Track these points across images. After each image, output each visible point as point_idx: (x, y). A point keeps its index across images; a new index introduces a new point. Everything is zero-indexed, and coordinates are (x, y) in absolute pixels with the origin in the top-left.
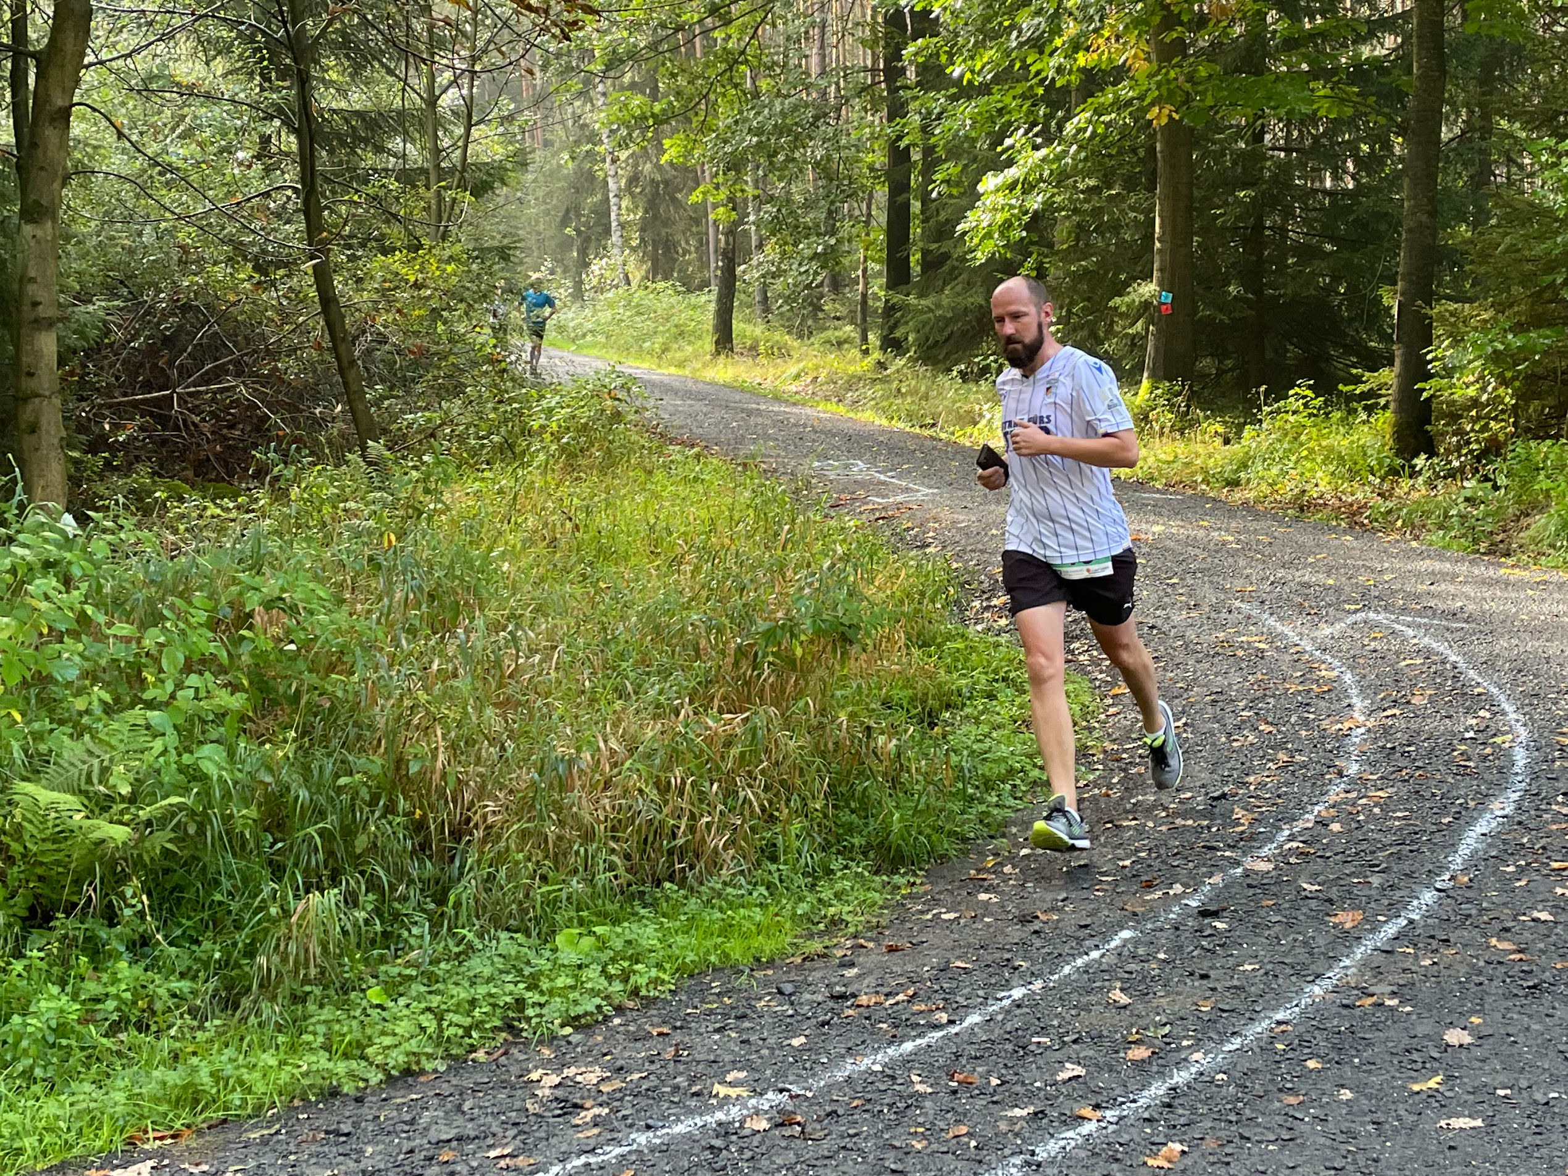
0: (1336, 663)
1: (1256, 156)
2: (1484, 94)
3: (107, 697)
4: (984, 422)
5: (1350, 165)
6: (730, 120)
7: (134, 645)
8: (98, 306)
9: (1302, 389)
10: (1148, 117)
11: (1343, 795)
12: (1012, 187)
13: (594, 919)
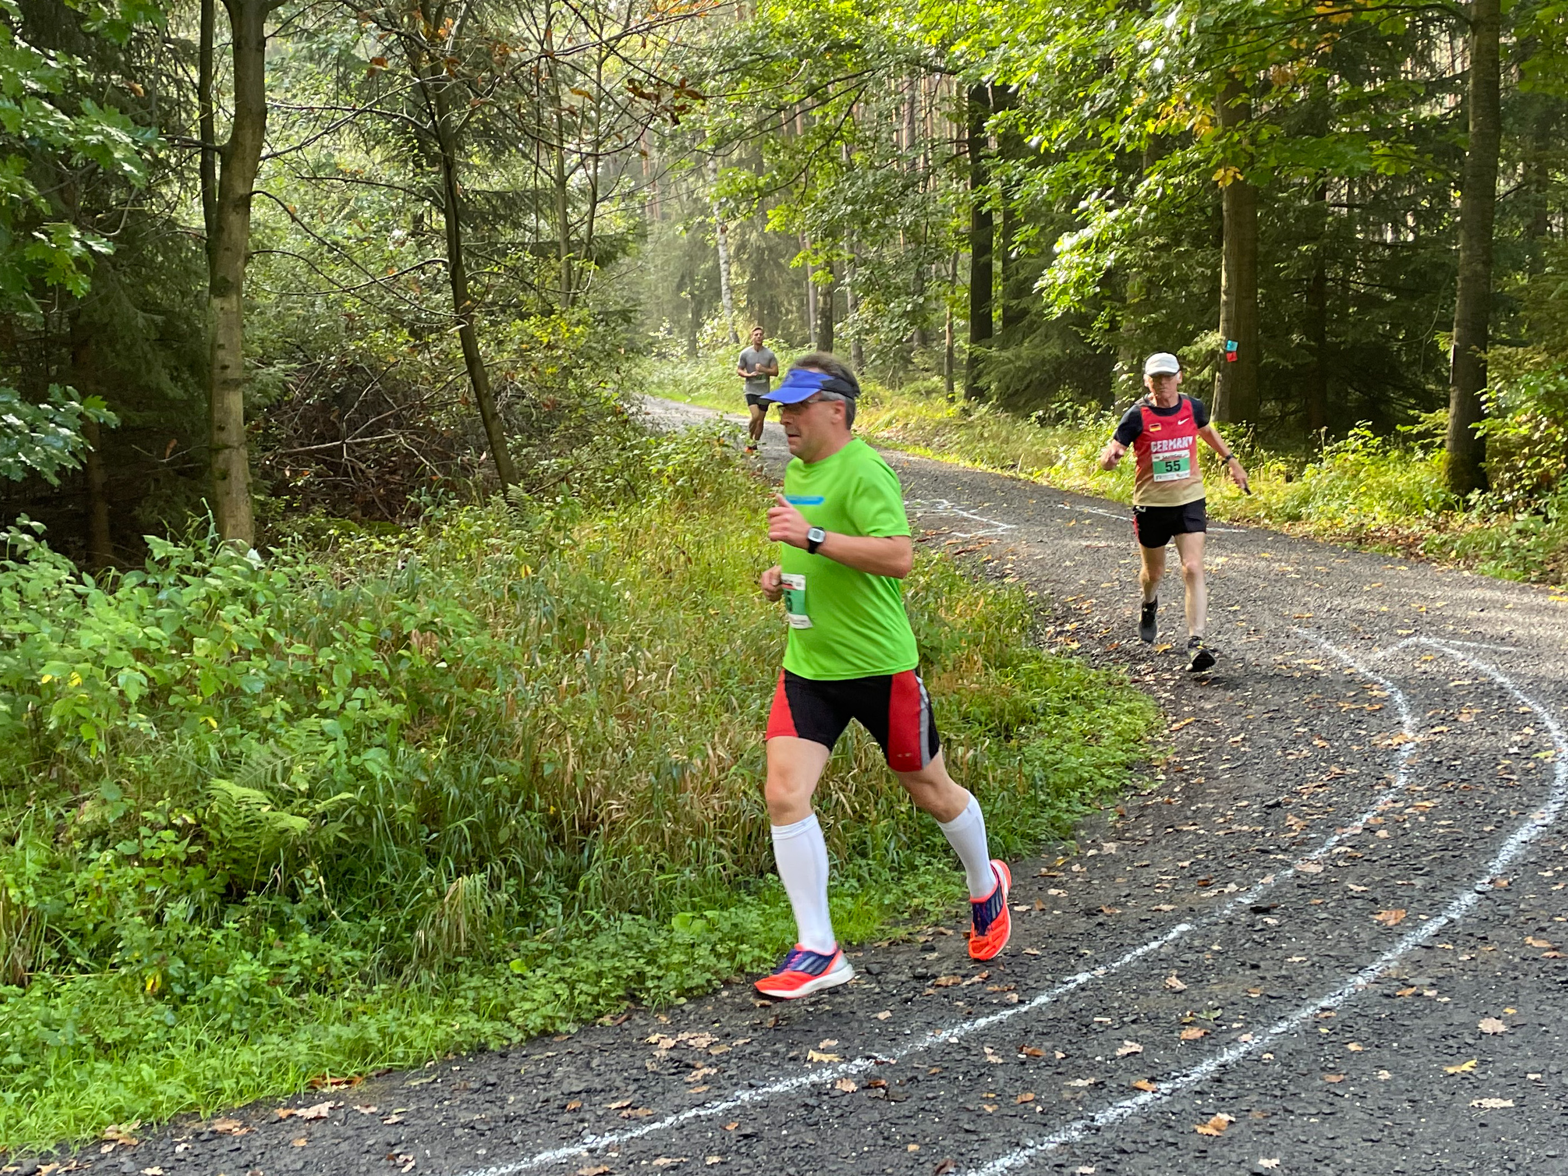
0: (1389, 683)
1: (1318, 213)
2: (1539, 148)
3: (288, 707)
4: (1060, 463)
5: (1410, 221)
6: (827, 191)
7: (310, 662)
8: (278, 368)
9: (1362, 429)
10: (1214, 178)
11: (1390, 805)
12: (1086, 246)
13: (705, 904)
